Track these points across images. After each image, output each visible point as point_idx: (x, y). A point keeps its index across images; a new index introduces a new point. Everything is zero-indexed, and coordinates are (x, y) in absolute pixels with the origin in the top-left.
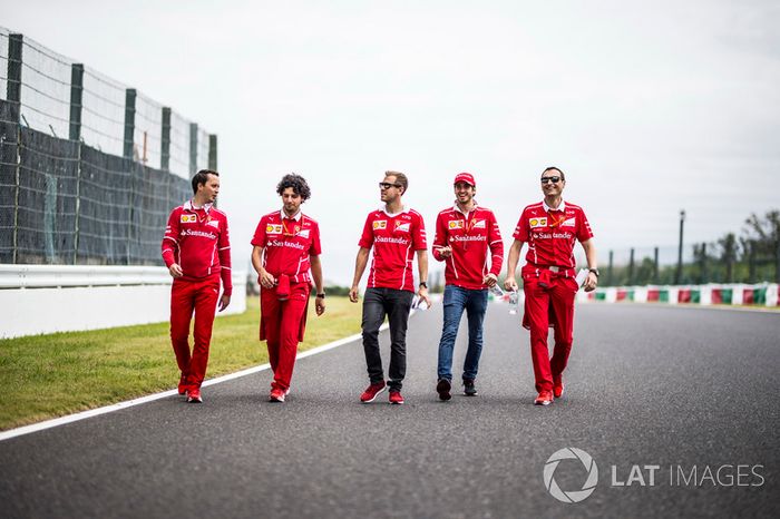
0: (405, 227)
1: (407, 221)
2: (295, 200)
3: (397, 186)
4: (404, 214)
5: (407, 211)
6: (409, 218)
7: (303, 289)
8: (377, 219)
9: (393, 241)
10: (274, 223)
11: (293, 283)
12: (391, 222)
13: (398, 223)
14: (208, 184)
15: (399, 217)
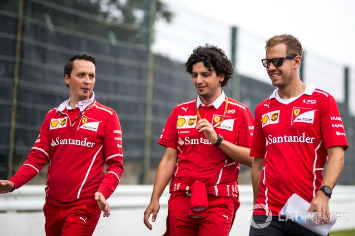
0: (308, 117)
1: (310, 107)
2: (208, 80)
3: (290, 58)
4: (305, 96)
5: (309, 92)
6: (314, 102)
7: (226, 206)
8: (267, 110)
9: (291, 139)
10: (187, 114)
11: (211, 195)
12: (286, 111)
13: (296, 111)
14: (73, 74)
15: (297, 103)
